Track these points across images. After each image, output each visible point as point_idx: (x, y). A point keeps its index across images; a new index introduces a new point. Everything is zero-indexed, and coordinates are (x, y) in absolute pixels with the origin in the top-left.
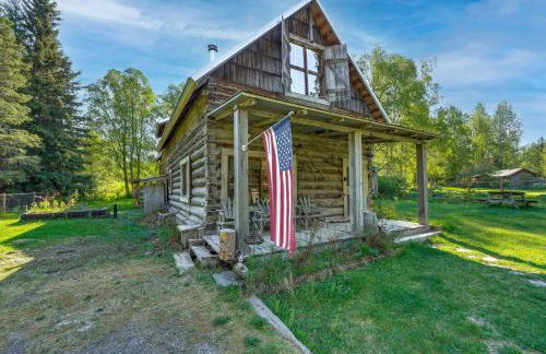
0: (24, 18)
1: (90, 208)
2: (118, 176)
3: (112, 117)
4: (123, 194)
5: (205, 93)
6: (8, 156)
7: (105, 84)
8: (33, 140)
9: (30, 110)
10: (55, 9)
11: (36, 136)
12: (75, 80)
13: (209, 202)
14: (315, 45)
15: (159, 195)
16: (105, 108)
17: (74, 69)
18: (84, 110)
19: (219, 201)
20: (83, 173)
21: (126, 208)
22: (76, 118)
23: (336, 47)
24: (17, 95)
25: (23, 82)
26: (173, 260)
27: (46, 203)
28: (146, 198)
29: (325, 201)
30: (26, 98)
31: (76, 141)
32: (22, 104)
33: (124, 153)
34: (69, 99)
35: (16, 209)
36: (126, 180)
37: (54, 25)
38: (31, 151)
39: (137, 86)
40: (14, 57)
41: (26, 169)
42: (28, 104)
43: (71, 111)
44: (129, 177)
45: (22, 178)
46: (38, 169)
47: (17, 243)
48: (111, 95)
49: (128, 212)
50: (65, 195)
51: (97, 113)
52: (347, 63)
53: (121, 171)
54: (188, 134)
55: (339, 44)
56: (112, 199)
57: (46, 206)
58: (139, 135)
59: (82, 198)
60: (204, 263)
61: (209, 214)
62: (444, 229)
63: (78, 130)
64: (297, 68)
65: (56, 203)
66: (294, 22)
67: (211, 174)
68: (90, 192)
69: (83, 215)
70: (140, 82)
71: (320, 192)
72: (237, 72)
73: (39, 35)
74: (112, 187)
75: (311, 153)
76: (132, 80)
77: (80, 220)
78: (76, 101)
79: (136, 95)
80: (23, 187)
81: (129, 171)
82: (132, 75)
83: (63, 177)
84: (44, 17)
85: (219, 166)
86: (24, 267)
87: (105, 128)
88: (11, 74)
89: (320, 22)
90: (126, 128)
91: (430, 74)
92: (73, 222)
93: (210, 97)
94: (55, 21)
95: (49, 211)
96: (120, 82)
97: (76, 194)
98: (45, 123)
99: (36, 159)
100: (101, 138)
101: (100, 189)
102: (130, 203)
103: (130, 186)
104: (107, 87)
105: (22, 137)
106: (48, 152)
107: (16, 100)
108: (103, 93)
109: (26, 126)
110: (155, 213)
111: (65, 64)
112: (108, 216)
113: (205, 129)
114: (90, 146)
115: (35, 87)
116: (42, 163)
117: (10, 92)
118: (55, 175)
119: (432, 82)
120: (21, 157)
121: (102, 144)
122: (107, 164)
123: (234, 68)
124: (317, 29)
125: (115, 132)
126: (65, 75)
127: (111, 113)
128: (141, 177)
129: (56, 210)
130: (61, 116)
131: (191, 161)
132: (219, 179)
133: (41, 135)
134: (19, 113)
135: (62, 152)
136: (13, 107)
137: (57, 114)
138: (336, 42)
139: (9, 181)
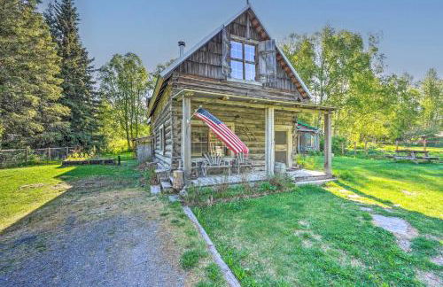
0: (56, 21)
1: (104, 158)
2: (122, 135)
3: (117, 91)
4: (126, 149)
5: (170, 83)
6: (50, 122)
7: (111, 65)
8: (66, 111)
9: (62, 89)
10: (76, 12)
11: (67, 108)
12: (90, 65)
13: (174, 155)
14: (251, 41)
15: (148, 150)
16: (111, 84)
17: (90, 57)
18: (97, 87)
19: (179, 154)
20: (98, 134)
21: (128, 159)
22: (92, 93)
23: (267, 41)
24: (54, 79)
25: (57, 69)
26: (149, 189)
27: (77, 155)
28: (139, 152)
29: (257, 155)
30: (60, 81)
31: (93, 110)
32: (58, 85)
33: (126, 118)
34: (87, 80)
35: (57, 159)
36: (128, 138)
37: (75, 24)
38: (64, 118)
39: (134, 66)
40: (52, 52)
41: (62, 131)
42: (61, 85)
43: (89, 88)
44: (130, 136)
45: (60, 137)
46: (69, 130)
47: (63, 178)
48: (116, 74)
49: (128, 162)
50: (87, 149)
51: (106, 88)
52: (274, 54)
53: (125, 132)
54: (164, 108)
55: (269, 39)
56: (119, 153)
57: (76, 156)
58: (136, 104)
59: (98, 152)
60: (165, 190)
61: (173, 162)
62: (341, 177)
63: (94, 102)
64: (237, 60)
65: (82, 154)
66: (235, 26)
67: (174, 137)
68: (104, 147)
69: (99, 162)
70: (136, 62)
71: (253, 149)
72: (192, 66)
73: (66, 33)
74: (118, 144)
75: (246, 121)
76: (130, 62)
77: (98, 166)
78: (92, 80)
79: (134, 73)
80: (60, 143)
81: (130, 132)
82: (131, 58)
83: (85, 136)
84: (69, 19)
85: (180, 131)
86: (68, 191)
87: (112, 100)
88: (50, 65)
89: (255, 23)
90: (127, 99)
91: (376, 46)
92: (93, 167)
93: (173, 86)
94: (76, 21)
95: (78, 159)
96: (122, 64)
97: (95, 149)
98: (72, 97)
99: (68, 124)
100: (110, 107)
101: (110, 145)
102: (130, 155)
103: (131, 143)
104: (113, 69)
105: (59, 108)
106: (74, 118)
107: (54, 83)
108: (110, 73)
109: (60, 101)
110: (144, 162)
111: (84, 53)
112: (115, 164)
113: (171, 107)
114: (102, 113)
115: (65, 72)
116: (72, 127)
117: (51, 78)
118: (80, 134)
119: (378, 53)
120: (59, 123)
121: (111, 112)
122: (114, 126)
123: (190, 64)
124: (254, 28)
125: (119, 102)
126: (84, 61)
127: (116, 88)
128: (139, 136)
129: (83, 159)
130: (82, 92)
131: (165, 127)
132: (180, 140)
133: (70, 107)
134: (56, 92)
135: (85, 119)
136: (52, 88)
137: (79, 90)
138: (267, 38)
139: (52, 139)
